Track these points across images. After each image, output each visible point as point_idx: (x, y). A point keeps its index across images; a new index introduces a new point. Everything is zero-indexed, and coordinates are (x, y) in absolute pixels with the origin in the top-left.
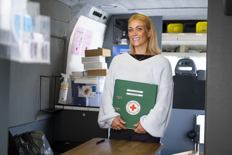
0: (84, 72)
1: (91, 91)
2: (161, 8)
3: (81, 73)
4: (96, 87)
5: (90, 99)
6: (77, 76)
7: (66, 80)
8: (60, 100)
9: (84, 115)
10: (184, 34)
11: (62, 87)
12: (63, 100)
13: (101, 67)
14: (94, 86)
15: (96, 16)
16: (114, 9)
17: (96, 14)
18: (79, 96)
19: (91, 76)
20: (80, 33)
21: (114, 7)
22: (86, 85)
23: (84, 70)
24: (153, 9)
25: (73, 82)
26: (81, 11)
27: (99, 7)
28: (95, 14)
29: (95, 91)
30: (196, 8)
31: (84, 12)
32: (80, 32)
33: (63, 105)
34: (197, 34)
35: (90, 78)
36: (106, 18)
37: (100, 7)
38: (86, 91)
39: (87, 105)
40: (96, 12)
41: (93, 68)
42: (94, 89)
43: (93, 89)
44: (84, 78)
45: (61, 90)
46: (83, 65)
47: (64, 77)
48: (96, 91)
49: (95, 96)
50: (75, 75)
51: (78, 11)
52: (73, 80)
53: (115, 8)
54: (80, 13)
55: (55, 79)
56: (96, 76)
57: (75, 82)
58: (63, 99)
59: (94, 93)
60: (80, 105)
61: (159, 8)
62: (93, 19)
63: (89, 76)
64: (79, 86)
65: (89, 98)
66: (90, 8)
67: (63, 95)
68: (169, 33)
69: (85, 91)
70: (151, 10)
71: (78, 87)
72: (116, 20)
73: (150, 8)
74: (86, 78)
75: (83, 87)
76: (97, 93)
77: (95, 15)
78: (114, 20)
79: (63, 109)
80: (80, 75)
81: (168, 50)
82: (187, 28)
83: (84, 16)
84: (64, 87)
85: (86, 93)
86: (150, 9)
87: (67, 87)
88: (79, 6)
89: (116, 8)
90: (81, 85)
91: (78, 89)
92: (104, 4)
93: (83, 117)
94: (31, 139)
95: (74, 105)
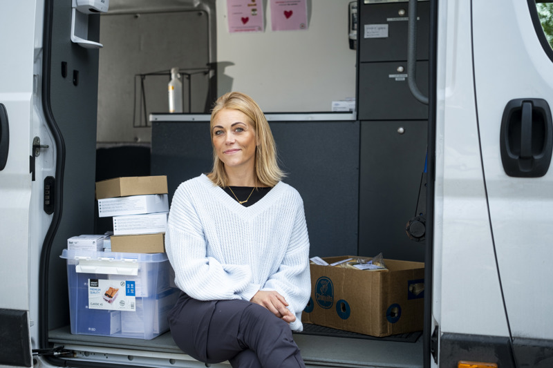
1: (121, 294)
3: (94, 242)
4: (136, 283)
14: (131, 280)
18: (90, 307)
22: (109, 277)
25: (72, 269)
35: (118, 258)
38: (109, 294)
42: (130, 289)
43: (127, 289)
48: (136, 295)
49: (132, 305)
57: (78, 269)
59: (132, 299)
60: (93, 329)
63: (116, 254)
69: (106, 295)
71: (87, 281)
75: (101, 282)
85: (108, 299)
90: (95, 278)
91: (87, 287)
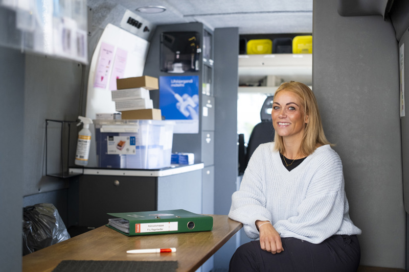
0: (115, 114)
1: (127, 145)
2: (236, 13)
3: (112, 115)
4: (136, 138)
5: (126, 158)
6: (105, 121)
7: (87, 126)
8: (77, 159)
9: (117, 182)
10: (273, 56)
11: (81, 138)
12: (82, 159)
13: (144, 106)
14: (133, 136)
15: (133, 25)
16: (161, 14)
17: (132, 22)
18: (109, 153)
19: (128, 120)
20: (107, 53)
21: (162, 10)
22: (120, 134)
23: (116, 111)
24: (224, 14)
25: (98, 131)
26: (109, 17)
27: (137, 11)
28: (130, 22)
29: (134, 144)
30: (293, 12)
31: (113, 19)
32: (107, 51)
33: (83, 167)
34: (294, 56)
35: (126, 122)
36: (148, 30)
37: (139, 11)
38: (120, 145)
39: (122, 166)
40: (133, 20)
41: (130, 107)
42: (133, 141)
43: (131, 141)
44: (117, 123)
45: (79, 143)
46: (114, 103)
47: (84, 123)
48: (137, 145)
49: (134, 151)
50: (101, 119)
51: (104, 17)
52: (98, 127)
53: (163, 13)
54: (106, 19)
55: (69, 125)
56: (136, 120)
57: (102, 130)
58: (82, 157)
59: (133, 147)
60: (110, 167)
61: (233, 13)
62: (127, 31)
63: (124, 120)
64: (108, 137)
65: (125, 155)
66: (124, 12)
67: (83, 151)
68: (250, 54)
69: (118, 145)
70: (221, 16)
71: (106, 138)
72: (165, 33)
73: (220, 12)
74: (119, 123)
75: (115, 138)
76: (137, 147)
77: (130, 24)
78: (160, 32)
79: (82, 175)
80: (109, 119)
81: (247, 84)
82: (279, 47)
83: (113, 24)
84: (83, 138)
85: (119, 147)
86: (219, 14)
87: (89, 138)
88: (105, 7)
89: (165, 12)
90: (112, 135)
91: (106, 141)
92: (146, 6)
93: (115, 185)
94: (36, 216)
95: (100, 167)
